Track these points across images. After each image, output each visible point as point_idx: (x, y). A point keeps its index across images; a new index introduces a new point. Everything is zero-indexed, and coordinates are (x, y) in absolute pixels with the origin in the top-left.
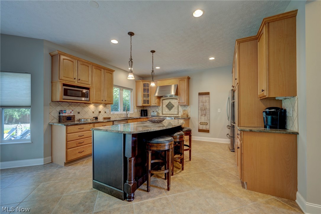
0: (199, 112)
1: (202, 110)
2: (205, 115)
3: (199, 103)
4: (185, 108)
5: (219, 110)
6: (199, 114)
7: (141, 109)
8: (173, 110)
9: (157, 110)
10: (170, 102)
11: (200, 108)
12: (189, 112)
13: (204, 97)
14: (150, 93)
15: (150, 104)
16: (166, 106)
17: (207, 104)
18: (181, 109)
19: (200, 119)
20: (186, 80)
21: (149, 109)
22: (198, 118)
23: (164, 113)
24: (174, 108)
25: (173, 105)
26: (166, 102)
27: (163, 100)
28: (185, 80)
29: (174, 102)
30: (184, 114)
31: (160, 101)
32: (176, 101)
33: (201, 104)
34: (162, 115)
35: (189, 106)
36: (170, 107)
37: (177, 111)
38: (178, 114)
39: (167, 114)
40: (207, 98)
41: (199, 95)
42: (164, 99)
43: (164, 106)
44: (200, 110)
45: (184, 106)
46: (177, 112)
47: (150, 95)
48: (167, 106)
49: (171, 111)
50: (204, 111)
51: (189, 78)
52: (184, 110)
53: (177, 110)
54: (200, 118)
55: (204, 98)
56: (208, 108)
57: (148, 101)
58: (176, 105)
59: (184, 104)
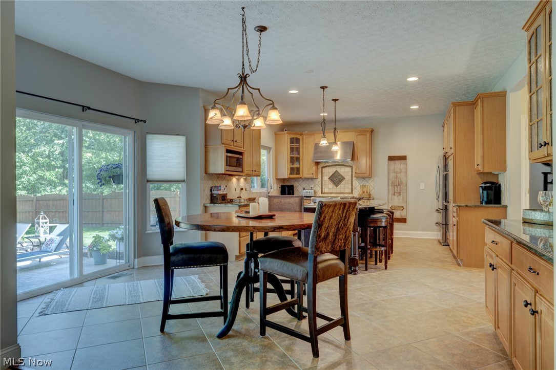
0: (388, 189)
1: (394, 185)
2: (400, 194)
3: (389, 173)
4: (365, 183)
5: (422, 186)
6: (388, 192)
7: (281, 184)
8: (341, 186)
9: (312, 186)
10: (336, 171)
11: (390, 182)
12: (371, 188)
13: (398, 163)
14: (301, 156)
15: (300, 176)
16: (329, 178)
17: (403, 174)
18: (356, 183)
19: (390, 201)
20: (368, 135)
21: (296, 184)
22: (388, 199)
23: (326, 190)
24: (344, 182)
25: (342, 176)
26: (329, 171)
27: (323, 167)
28: (366, 135)
29: (345, 171)
30: (364, 192)
31: (318, 169)
32: (348, 170)
33: (392, 175)
34: (321, 195)
35: (372, 179)
36: (336, 179)
37: (350, 187)
38: (352, 193)
39: (331, 193)
40: (403, 166)
41: (389, 160)
42: (326, 166)
43: (326, 178)
44: (390, 185)
45: (363, 178)
46: (350, 189)
47: (301, 158)
48: (331, 178)
49: (339, 187)
50: (398, 186)
52: (364, 186)
53: (350, 185)
54: (391, 199)
55: (398, 165)
56: (404, 181)
57: (298, 169)
58: (348, 177)
59: (365, 175)
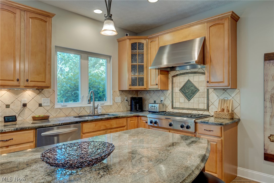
0: (265, 107)
4: (225, 96)
6: (265, 112)
7: (130, 96)
9: (162, 98)
10: (189, 80)
11: (268, 96)
12: (236, 105)
14: (145, 64)
15: (145, 87)
16: (180, 90)
18: (214, 97)
19: (268, 126)
20: (227, 24)
21: (146, 96)
22: (264, 123)
23: (176, 105)
24: (197, 95)
25: (195, 87)
26: (180, 81)
27: (174, 76)
28: (223, 24)
29: (199, 81)
30: (223, 110)
31: (168, 78)
32: (202, 78)
34: (172, 110)
35: (237, 91)
36: (189, 91)
37: (206, 102)
38: (208, 109)
39: (183, 109)
41: (266, 60)
42: (177, 75)
43: (177, 90)
44: (268, 100)
45: (224, 89)
46: (206, 105)
47: (145, 66)
48: (183, 90)
49: (192, 101)
51: (235, 19)
52: (224, 101)
53: (206, 99)
54: (271, 124)
57: (141, 80)
58: (202, 88)
59: (221, 84)
